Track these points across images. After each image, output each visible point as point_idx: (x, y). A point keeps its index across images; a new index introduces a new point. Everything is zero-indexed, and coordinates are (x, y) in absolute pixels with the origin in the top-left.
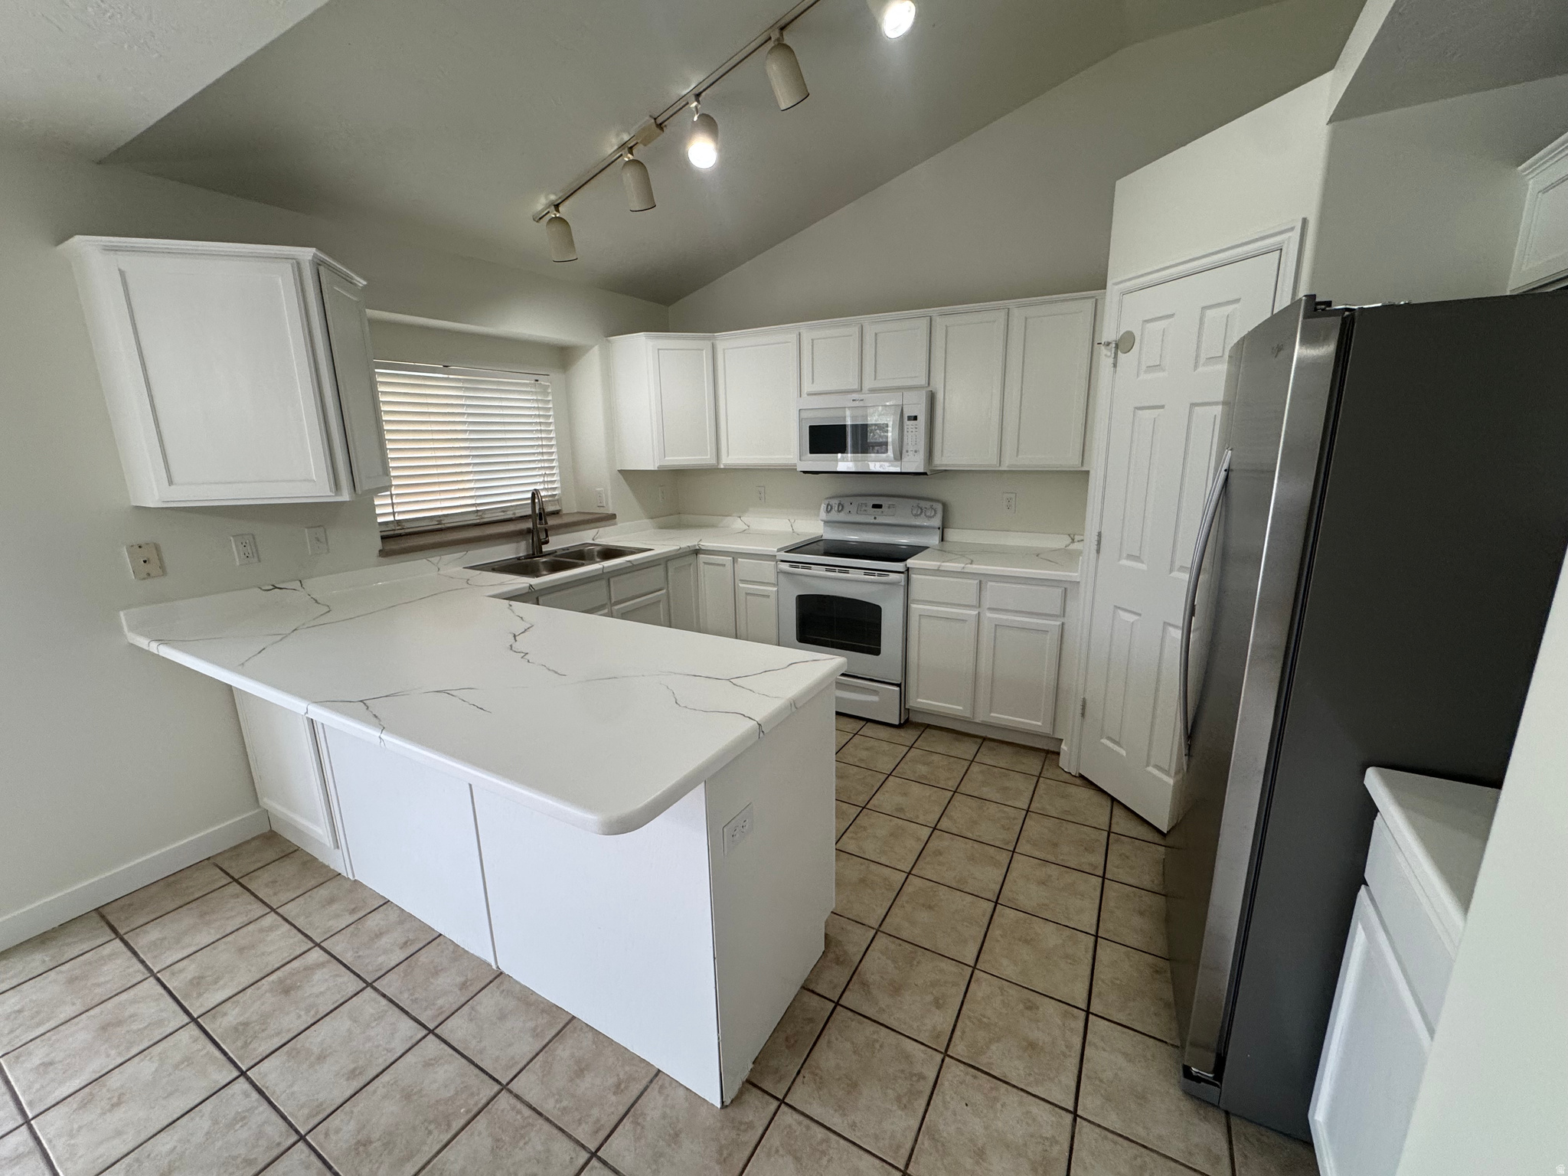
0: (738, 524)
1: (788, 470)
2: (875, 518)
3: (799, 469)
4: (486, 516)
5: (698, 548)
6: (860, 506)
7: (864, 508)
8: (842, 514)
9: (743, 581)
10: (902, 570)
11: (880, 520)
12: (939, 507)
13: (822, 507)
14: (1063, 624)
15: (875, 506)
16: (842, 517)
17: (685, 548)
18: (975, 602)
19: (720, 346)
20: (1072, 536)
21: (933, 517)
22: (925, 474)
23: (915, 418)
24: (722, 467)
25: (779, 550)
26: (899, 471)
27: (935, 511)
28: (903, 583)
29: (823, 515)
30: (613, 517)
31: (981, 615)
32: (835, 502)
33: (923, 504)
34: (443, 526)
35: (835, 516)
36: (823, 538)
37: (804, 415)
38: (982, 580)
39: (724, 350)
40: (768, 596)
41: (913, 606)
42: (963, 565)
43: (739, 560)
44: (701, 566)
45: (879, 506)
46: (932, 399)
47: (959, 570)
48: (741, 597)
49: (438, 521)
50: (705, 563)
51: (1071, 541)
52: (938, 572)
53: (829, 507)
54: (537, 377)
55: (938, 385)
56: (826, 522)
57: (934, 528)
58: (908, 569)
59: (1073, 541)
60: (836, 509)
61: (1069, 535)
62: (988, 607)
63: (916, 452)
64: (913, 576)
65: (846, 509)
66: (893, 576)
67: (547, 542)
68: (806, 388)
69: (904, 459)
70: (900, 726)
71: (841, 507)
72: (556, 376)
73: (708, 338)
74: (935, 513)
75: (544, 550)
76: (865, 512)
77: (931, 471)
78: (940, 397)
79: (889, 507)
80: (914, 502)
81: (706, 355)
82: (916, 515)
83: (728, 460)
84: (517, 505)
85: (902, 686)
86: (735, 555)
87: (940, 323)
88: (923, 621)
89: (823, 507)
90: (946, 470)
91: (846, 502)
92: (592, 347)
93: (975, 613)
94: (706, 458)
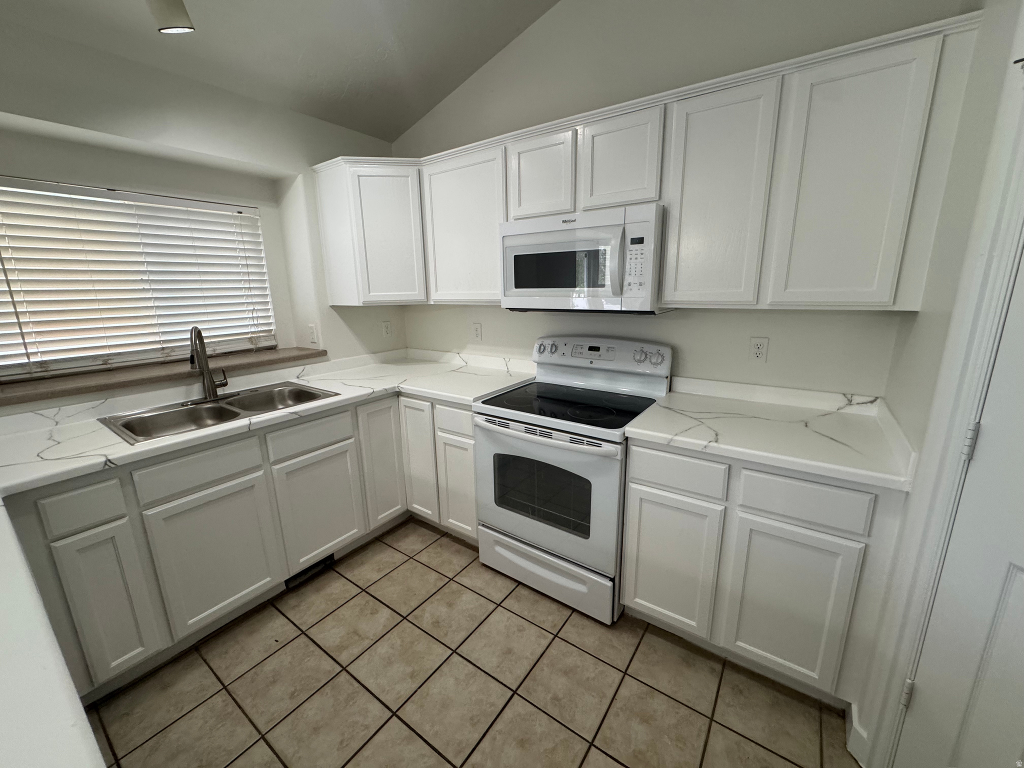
0: (456, 360)
1: (494, 307)
2: (591, 362)
3: (504, 306)
4: (173, 354)
5: (398, 390)
6: (575, 347)
7: (579, 350)
8: (555, 355)
9: (443, 430)
10: (618, 441)
11: (597, 364)
12: (667, 353)
13: (535, 348)
14: (867, 546)
15: (591, 349)
16: (556, 358)
17: (380, 391)
18: (720, 494)
19: (426, 171)
20: (849, 396)
21: (660, 364)
22: (652, 313)
23: (640, 241)
24: (432, 303)
25: (475, 400)
26: (619, 309)
27: (663, 357)
28: (619, 457)
29: (535, 355)
30: (324, 353)
31: (729, 511)
32: (548, 343)
33: (648, 348)
34: (109, 366)
35: (547, 357)
36: (536, 381)
37: (509, 242)
38: (731, 467)
39: (430, 175)
40: (466, 450)
41: (632, 486)
42: (705, 443)
43: (437, 406)
44: (402, 409)
45: (597, 349)
46: (664, 217)
47: (700, 450)
48: (440, 446)
49: (103, 361)
50: (406, 406)
51: (847, 402)
52: (667, 448)
53: (542, 347)
54: (240, 209)
55: (671, 195)
56: (540, 364)
57: (660, 377)
58: (627, 439)
59: (850, 402)
60: (549, 350)
61: (844, 395)
62: (741, 503)
63: (641, 284)
64: (633, 449)
65: (560, 351)
66: (607, 447)
67: (225, 385)
68: (512, 214)
69: (625, 295)
70: (613, 626)
71: (554, 348)
72: (266, 210)
73: (415, 164)
74: (663, 360)
75: (218, 394)
76: (580, 355)
77: (661, 309)
78: (674, 214)
79: (608, 351)
80: (638, 346)
81: (412, 181)
82: (640, 361)
83: (437, 296)
84: (219, 342)
85: (617, 581)
86: (434, 402)
87: (676, 113)
88: (645, 506)
89: (536, 346)
90: (676, 309)
91: (560, 342)
92: (296, 177)
93: (720, 508)
94: (412, 294)
